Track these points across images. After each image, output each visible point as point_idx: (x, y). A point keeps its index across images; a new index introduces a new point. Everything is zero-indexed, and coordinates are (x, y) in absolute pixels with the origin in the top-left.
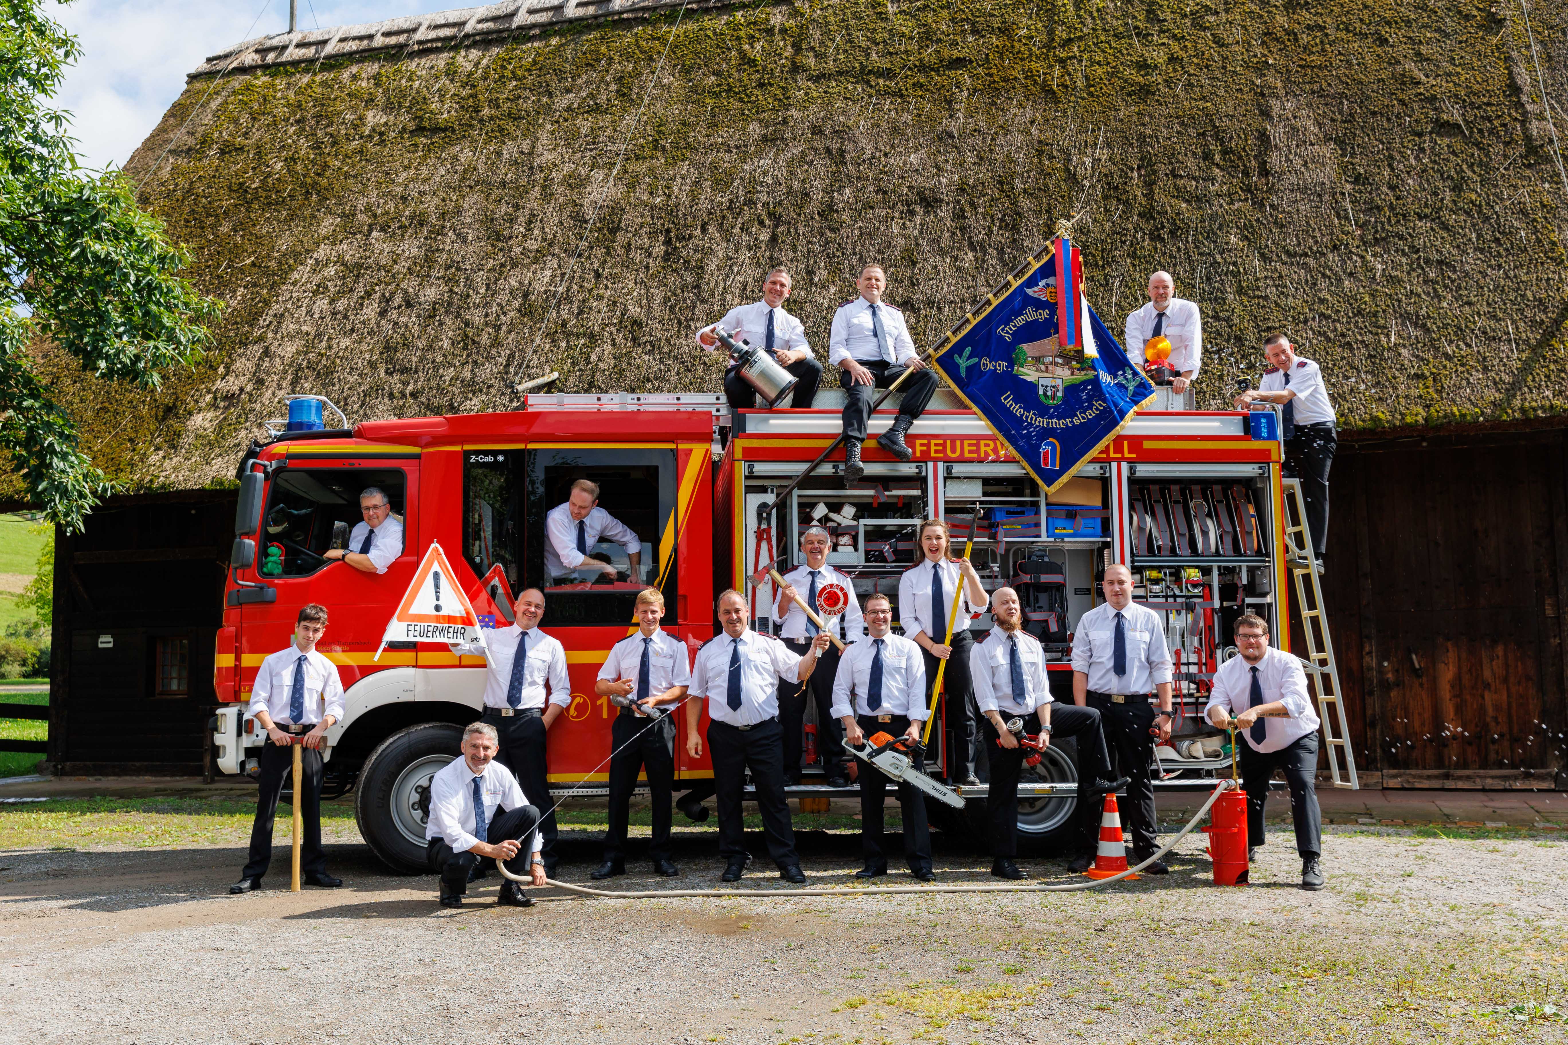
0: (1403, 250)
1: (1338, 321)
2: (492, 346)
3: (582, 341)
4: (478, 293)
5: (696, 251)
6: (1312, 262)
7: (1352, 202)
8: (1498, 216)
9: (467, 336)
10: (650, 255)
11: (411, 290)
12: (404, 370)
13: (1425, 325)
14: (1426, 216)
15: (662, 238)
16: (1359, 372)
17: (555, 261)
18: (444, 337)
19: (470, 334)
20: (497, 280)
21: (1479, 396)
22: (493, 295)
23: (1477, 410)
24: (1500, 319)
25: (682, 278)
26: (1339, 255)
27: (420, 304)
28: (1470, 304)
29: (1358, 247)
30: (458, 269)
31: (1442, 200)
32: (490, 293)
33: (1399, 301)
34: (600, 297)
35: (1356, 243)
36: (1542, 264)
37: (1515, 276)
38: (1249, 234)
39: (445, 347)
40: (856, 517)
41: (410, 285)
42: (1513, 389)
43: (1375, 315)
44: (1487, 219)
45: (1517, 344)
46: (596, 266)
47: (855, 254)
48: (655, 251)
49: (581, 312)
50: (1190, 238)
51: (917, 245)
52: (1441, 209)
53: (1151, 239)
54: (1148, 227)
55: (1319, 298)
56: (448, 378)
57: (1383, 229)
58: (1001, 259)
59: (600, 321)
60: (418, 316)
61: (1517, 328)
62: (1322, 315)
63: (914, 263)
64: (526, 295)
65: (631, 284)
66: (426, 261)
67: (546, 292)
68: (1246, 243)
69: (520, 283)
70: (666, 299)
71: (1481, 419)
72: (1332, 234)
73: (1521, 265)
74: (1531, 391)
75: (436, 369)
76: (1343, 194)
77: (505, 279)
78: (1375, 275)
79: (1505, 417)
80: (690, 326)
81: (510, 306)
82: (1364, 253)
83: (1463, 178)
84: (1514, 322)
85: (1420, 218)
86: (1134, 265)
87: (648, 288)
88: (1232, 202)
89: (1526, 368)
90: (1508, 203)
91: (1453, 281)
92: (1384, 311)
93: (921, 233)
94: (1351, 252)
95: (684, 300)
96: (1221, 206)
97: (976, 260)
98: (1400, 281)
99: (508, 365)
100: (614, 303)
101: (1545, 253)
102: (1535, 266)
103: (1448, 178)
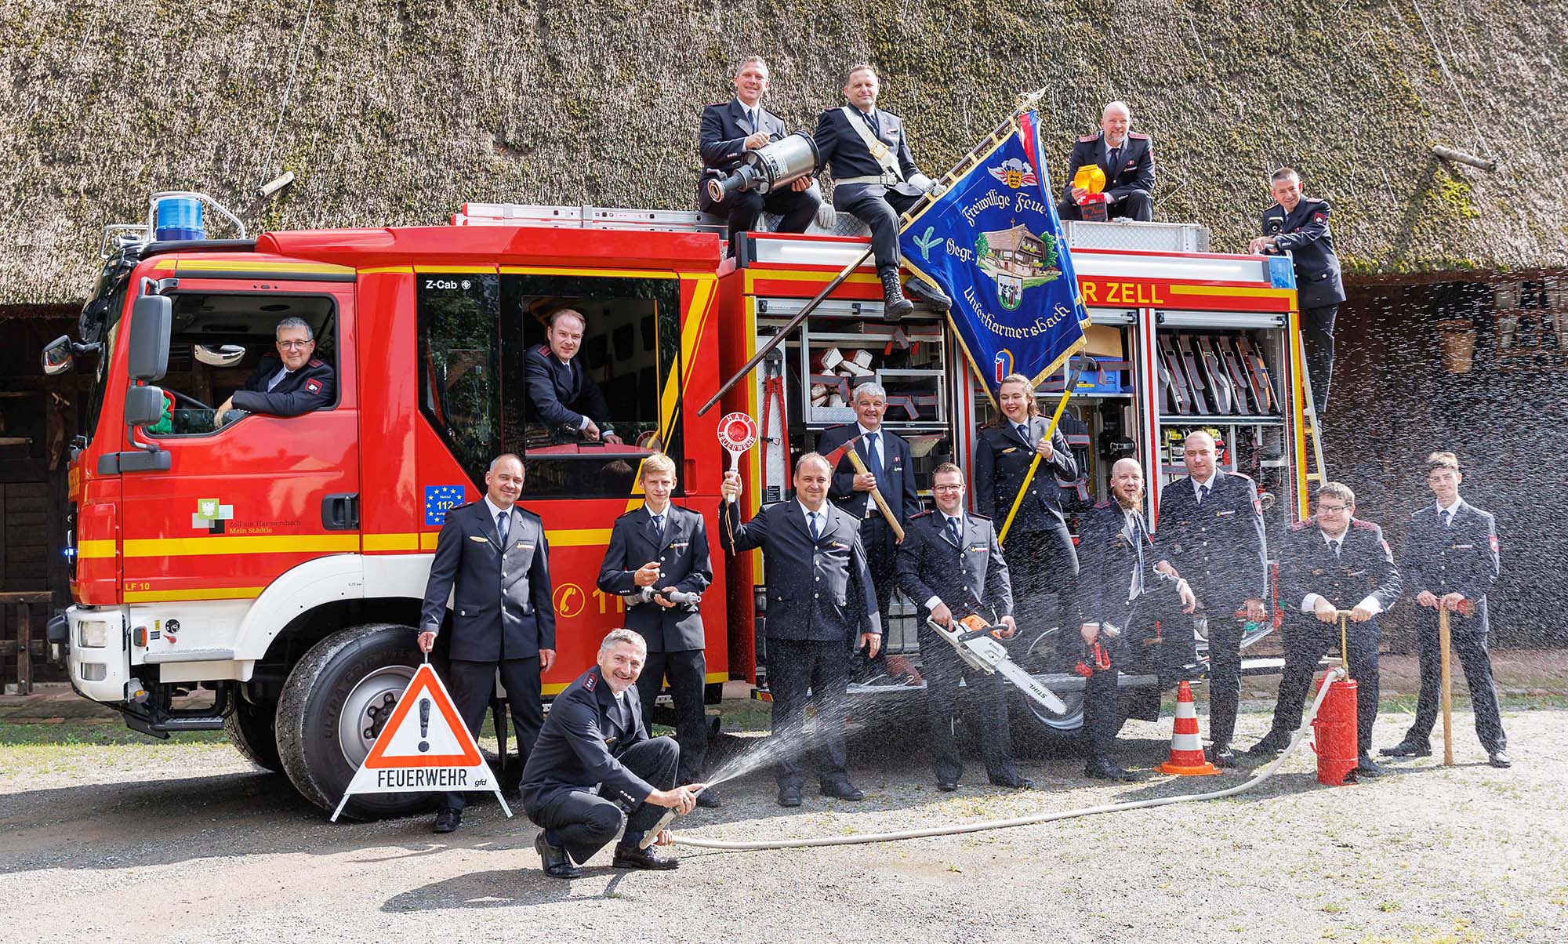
0: (1260, 87)
1: (1211, 159)
2: (190, 134)
3: (317, 135)
4: (155, 65)
5: (445, 31)
6: (1170, 94)
7: (1199, 32)
8: (1348, 57)
9: (153, 121)
10: (385, 32)
11: (56, 55)
12: (69, 160)
13: (1301, 169)
14: (1275, 52)
15: (396, 13)
16: (1245, 216)
17: (256, 31)
18: (118, 119)
19: (156, 118)
20: (179, 51)
21: (1372, 247)
22: (178, 69)
23: (1374, 261)
24: (1373, 167)
25: (433, 62)
26: (1195, 87)
27: (74, 75)
28: (1339, 148)
29: (1213, 80)
30: (121, 32)
31: (1288, 36)
32: (172, 66)
33: (1269, 141)
34: (328, 81)
35: (1212, 76)
36: (1401, 110)
37: (1378, 122)
38: (1097, 57)
39: (123, 132)
40: (873, 366)
41: (55, 48)
42: (1403, 239)
43: (1247, 155)
44: (1338, 60)
45: (1396, 193)
46: (315, 41)
47: (649, 49)
48: (391, 28)
49: (307, 98)
50: (1035, 58)
51: (723, 43)
52: (1289, 45)
53: (992, 56)
54: (986, 42)
55: (1186, 133)
56: (137, 174)
57: (1236, 63)
58: (825, 66)
59: (335, 111)
60: (74, 91)
61: (1392, 177)
62: (1192, 151)
63: (724, 65)
64: (224, 72)
65: (367, 67)
66: (70, 19)
67: (251, 69)
68: (1095, 67)
69: (214, 56)
70: (418, 91)
71: (1380, 271)
72: (1185, 64)
73: (1382, 112)
74: (1421, 244)
75: (116, 159)
76: (1187, 21)
77: (191, 49)
78: (1237, 111)
79: (1403, 271)
80: (458, 123)
81: (205, 84)
82: (1220, 88)
83: (1304, 14)
84: (1387, 170)
85: (1270, 54)
86: (980, 84)
87: (391, 74)
88: (1071, 21)
89: (1409, 220)
90: (1355, 44)
91: (1318, 123)
92: (1256, 151)
93: (725, 29)
94: (1207, 84)
95: (444, 91)
96: (1061, 25)
97: (797, 66)
98: (1265, 119)
99: (218, 160)
100: (350, 89)
101: (1401, 101)
102: (1395, 113)
103: (1289, 13)
